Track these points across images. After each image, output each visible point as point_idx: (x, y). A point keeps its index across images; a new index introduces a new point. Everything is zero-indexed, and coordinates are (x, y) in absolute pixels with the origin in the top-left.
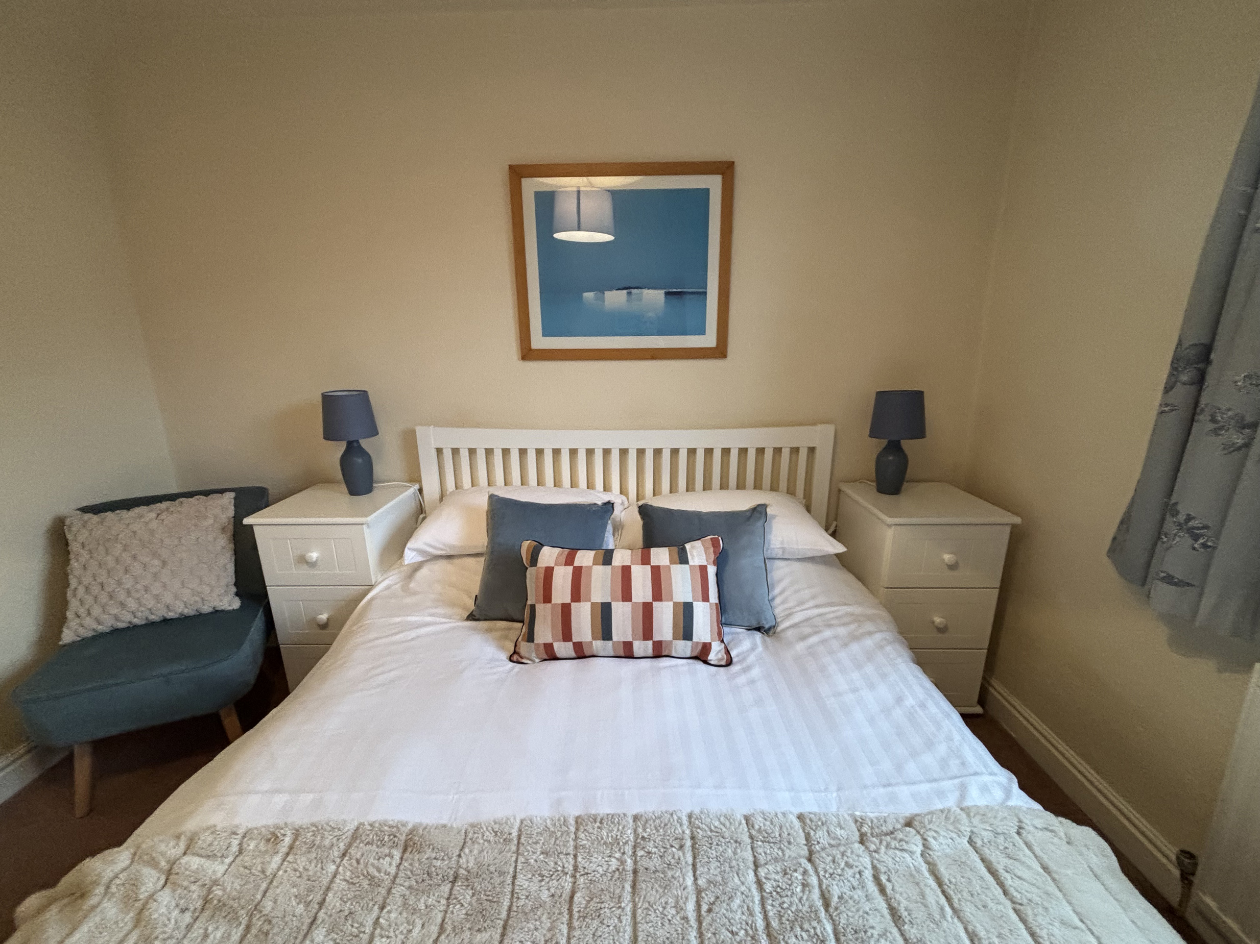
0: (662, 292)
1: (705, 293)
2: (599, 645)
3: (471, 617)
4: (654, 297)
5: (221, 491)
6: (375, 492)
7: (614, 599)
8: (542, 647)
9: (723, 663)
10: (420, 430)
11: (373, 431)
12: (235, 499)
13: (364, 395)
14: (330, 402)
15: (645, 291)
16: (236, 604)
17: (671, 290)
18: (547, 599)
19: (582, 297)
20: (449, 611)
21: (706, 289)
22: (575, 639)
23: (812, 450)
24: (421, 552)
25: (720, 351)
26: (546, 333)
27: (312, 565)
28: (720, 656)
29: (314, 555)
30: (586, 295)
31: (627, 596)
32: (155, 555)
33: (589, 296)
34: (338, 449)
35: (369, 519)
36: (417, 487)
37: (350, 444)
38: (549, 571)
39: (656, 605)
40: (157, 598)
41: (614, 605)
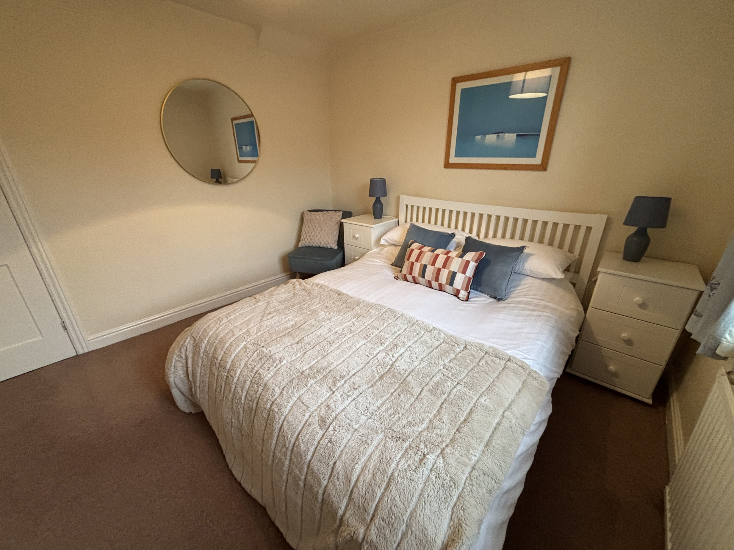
0: (515, 134)
1: (539, 135)
2: (420, 279)
3: (392, 265)
4: (510, 138)
5: (339, 211)
6: (382, 219)
7: (429, 264)
8: (403, 275)
9: (464, 300)
10: (401, 196)
11: (385, 195)
12: (343, 214)
13: (384, 180)
14: (373, 182)
15: (506, 135)
16: (336, 248)
17: (520, 134)
18: (408, 259)
19: (475, 138)
20: (387, 261)
21: (540, 131)
22: (413, 275)
23: (589, 229)
24: (387, 241)
25: (543, 167)
26: (456, 156)
27: (356, 239)
28: (464, 297)
29: (357, 236)
30: (477, 137)
31: (433, 264)
32: (320, 227)
33: (478, 137)
34: (373, 200)
35: (373, 226)
36: (397, 219)
37: (377, 198)
38: (413, 250)
39: (442, 269)
40: (318, 239)
41: (428, 266)
